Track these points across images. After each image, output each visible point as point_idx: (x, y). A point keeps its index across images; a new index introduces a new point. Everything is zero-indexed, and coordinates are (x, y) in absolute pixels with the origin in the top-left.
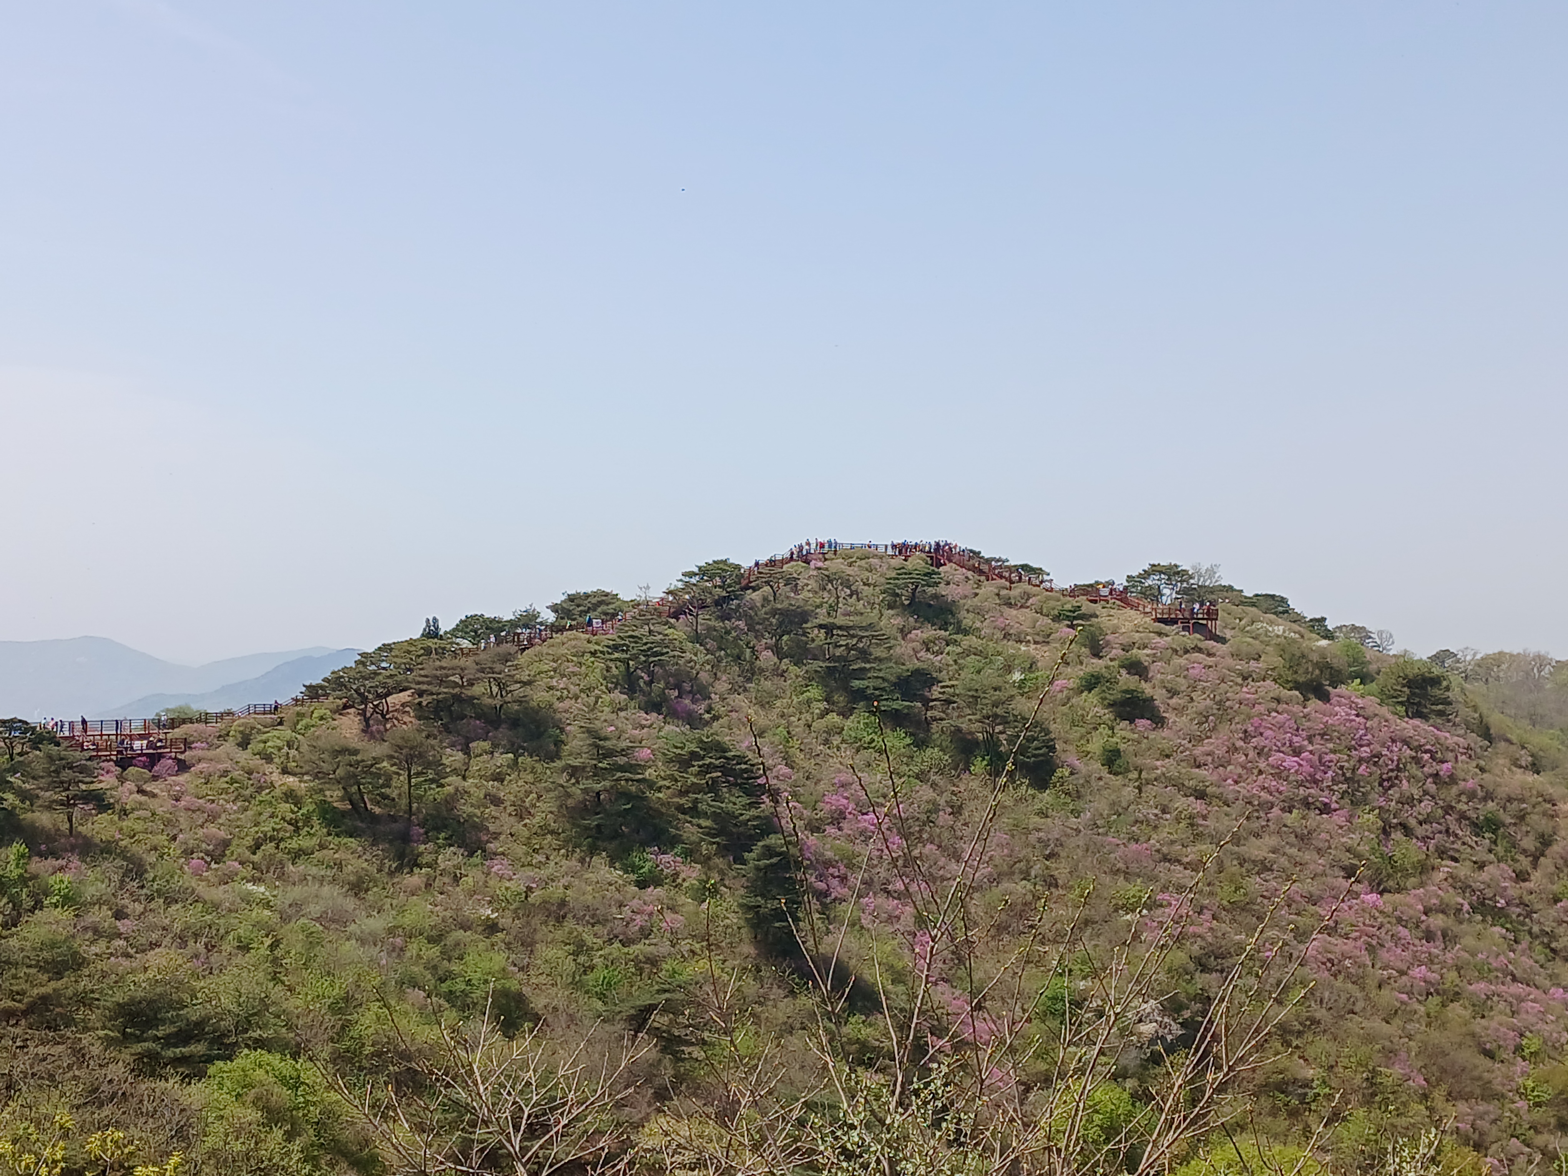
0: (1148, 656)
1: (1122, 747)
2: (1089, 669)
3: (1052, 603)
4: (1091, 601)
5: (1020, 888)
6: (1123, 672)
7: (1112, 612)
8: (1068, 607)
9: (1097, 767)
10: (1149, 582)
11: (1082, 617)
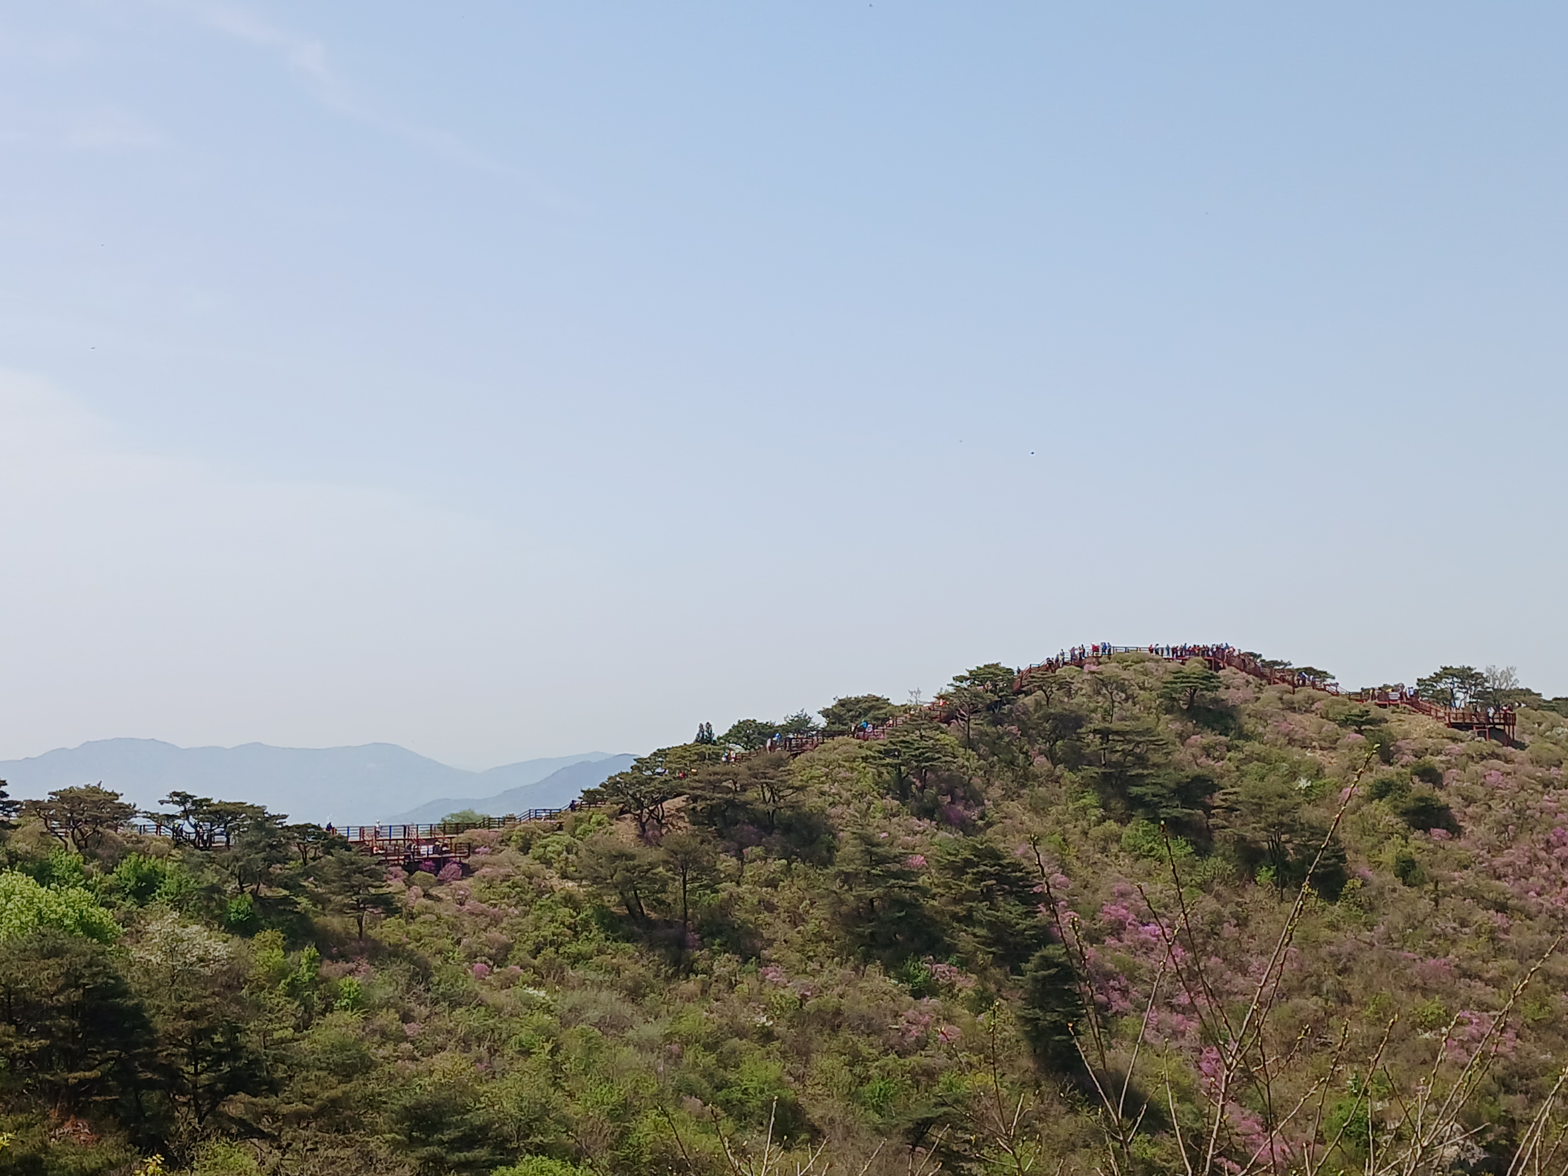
0: (1442, 762)
1: (1417, 857)
2: (1380, 776)
3: (1338, 708)
4: (1380, 705)
5: (1312, 1004)
6: (1416, 779)
7: (1402, 717)
8: (1356, 711)
9: (1389, 878)
10: (1441, 686)
11: (1370, 722)
